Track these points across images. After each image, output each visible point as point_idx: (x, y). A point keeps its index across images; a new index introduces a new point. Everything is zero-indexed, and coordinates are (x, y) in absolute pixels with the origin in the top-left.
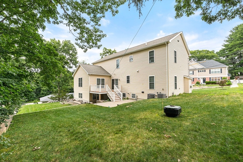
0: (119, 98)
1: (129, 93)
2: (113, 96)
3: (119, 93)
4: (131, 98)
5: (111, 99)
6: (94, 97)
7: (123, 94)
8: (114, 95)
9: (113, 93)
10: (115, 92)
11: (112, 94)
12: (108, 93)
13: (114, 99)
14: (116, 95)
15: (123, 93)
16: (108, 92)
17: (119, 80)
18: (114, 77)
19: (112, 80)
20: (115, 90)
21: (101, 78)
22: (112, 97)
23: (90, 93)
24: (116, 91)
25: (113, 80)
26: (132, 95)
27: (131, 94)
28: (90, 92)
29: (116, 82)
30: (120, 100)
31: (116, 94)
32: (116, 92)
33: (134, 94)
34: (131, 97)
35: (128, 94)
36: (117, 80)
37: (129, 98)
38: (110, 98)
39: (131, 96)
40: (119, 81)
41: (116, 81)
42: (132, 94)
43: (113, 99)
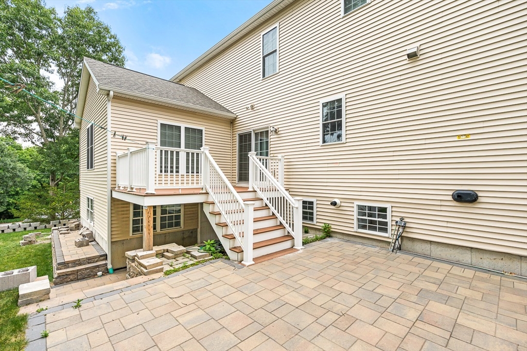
0: (278, 234)
1: (338, 201)
2: (237, 217)
3: (281, 203)
4: (354, 229)
5: (226, 245)
6: (171, 218)
7: (304, 207)
8: (251, 214)
9: (239, 197)
10: (251, 196)
11: (233, 207)
12: (210, 200)
13: (247, 242)
14: (263, 213)
15: (304, 202)
16: (210, 191)
17: (276, 131)
18: (249, 123)
19: (241, 136)
20: (253, 183)
21: (184, 124)
22: (232, 230)
23: (114, 201)
24: (262, 190)
25: (244, 139)
26: (360, 214)
27: (356, 209)
28: (116, 195)
29: (256, 144)
30: (287, 245)
31: (258, 204)
32: (261, 194)
33: (370, 208)
34: (355, 222)
35: (334, 204)
36: (263, 134)
37: (334, 228)
38: (219, 232)
39: (355, 216)
40: (272, 138)
41: (256, 140)
42: (361, 208)
43: (239, 242)
